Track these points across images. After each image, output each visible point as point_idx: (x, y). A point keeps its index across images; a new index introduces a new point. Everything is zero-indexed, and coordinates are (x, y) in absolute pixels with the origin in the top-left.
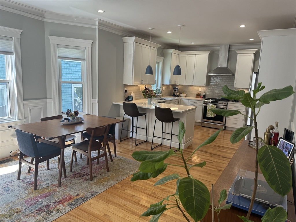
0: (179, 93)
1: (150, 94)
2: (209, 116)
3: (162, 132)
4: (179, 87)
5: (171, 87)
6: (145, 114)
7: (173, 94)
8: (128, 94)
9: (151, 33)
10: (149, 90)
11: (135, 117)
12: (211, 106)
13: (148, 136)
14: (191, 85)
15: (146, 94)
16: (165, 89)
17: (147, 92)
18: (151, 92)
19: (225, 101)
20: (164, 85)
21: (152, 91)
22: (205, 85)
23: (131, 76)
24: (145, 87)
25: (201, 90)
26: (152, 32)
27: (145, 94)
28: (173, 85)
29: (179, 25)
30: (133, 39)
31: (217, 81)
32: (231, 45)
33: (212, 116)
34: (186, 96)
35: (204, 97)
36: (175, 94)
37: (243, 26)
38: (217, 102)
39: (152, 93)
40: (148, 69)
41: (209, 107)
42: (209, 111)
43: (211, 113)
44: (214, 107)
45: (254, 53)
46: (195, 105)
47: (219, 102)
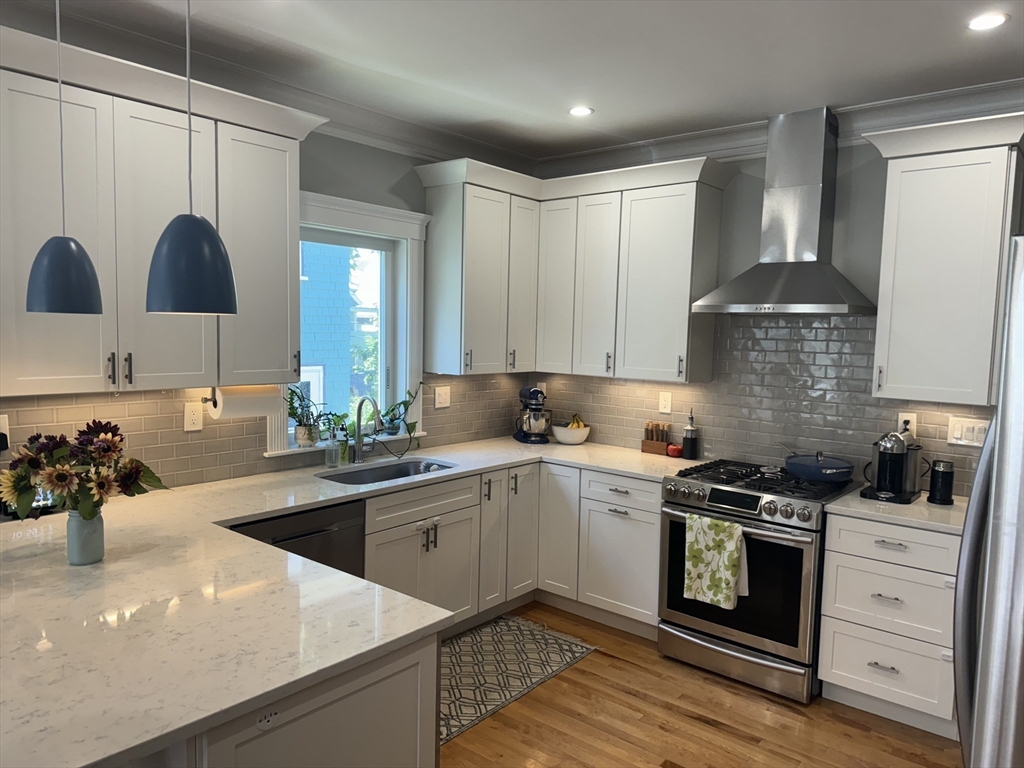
2: (700, 598)
12: (710, 527)
14: (607, 375)
16: (459, 398)
22: (682, 379)
24: (215, 404)
25: (671, 405)
28: (518, 377)
33: (720, 597)
35: (690, 448)
38: (754, 502)
41: (698, 527)
42: (697, 558)
43: (714, 573)
44: (731, 536)
45: (1012, 146)
46: (619, 509)
47: (767, 501)
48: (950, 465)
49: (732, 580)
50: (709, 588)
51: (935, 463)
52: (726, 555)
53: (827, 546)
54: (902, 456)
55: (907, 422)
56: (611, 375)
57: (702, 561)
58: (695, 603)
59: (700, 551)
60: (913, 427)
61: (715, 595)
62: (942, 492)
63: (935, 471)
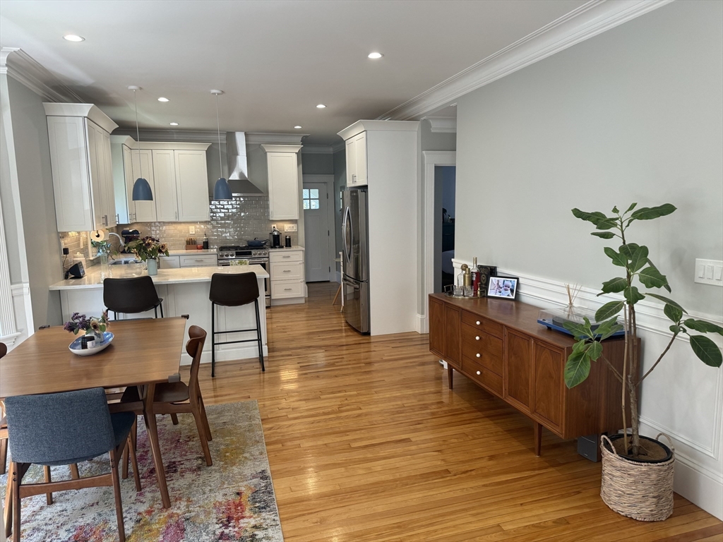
12: (239, 263)
14: (174, 220)
19: (261, 249)
29: (214, 91)
31: (227, 209)
35: (206, 246)
38: (250, 253)
41: (234, 264)
44: (246, 264)
45: (296, 153)
47: (253, 252)
48: (289, 237)
51: (286, 237)
53: (270, 261)
54: (279, 236)
55: (274, 227)
56: (176, 221)
60: (276, 228)
62: (288, 243)
63: (286, 239)
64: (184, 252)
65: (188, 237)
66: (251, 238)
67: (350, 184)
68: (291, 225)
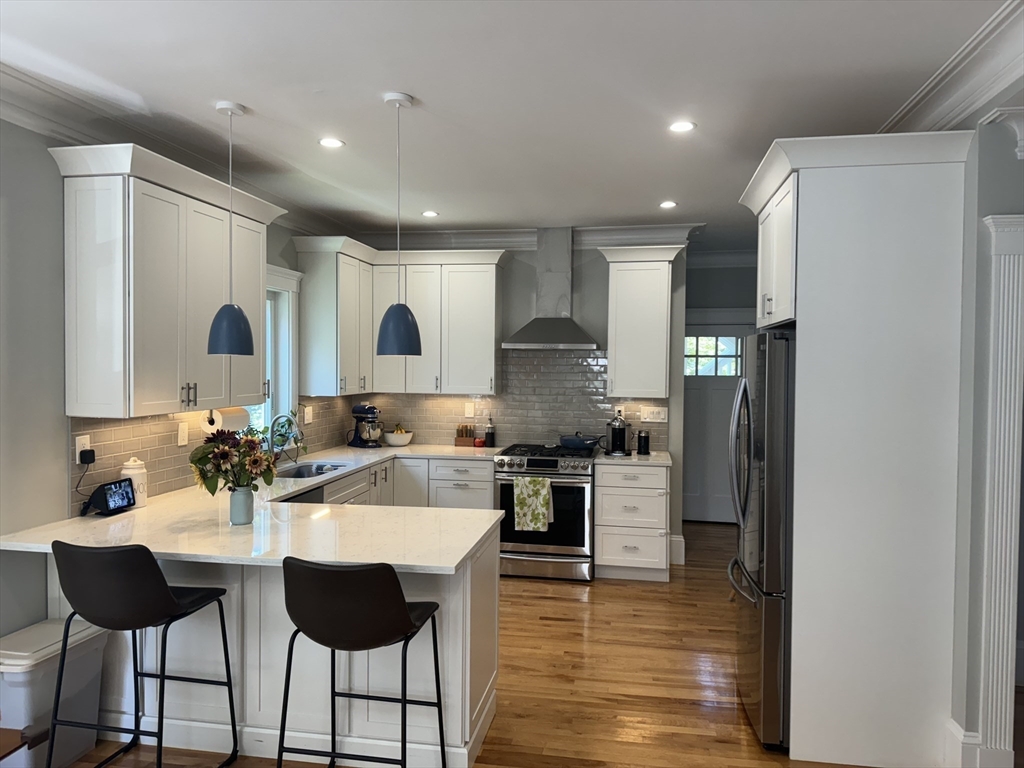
0: (379, 430)
1: (242, 465)
2: (525, 529)
3: (334, 694)
4: (378, 403)
5: (340, 404)
6: (216, 595)
7: (351, 436)
8: (99, 471)
9: (231, 140)
10: (236, 444)
11: (151, 630)
12: (530, 483)
13: (243, 719)
14: (434, 392)
15: (218, 468)
16: (316, 415)
17: (225, 456)
18: (245, 454)
19: (582, 457)
20: (309, 398)
21: (252, 445)
22: (492, 393)
23: (119, 366)
24: (212, 422)
25: (475, 411)
26: (239, 133)
27: (209, 467)
28: (348, 399)
29: (389, 96)
30: (120, 155)
32: (579, 231)
33: (539, 525)
34: (412, 442)
35: (490, 440)
36: (365, 436)
37: (682, 127)
38: (554, 464)
39: (255, 462)
40: (225, 324)
41: (522, 485)
42: (522, 503)
43: (534, 511)
44: (544, 486)
45: (670, 262)
46: (460, 483)
47: (562, 462)
48: (648, 433)
49: (546, 512)
50: (531, 521)
51: (640, 432)
52: (541, 498)
53: (596, 484)
54: (624, 429)
55: (619, 411)
56: (438, 392)
57: (526, 505)
58: (522, 532)
59: (524, 499)
60: (623, 413)
61: (535, 524)
62: (644, 448)
63: (640, 437)
64: (450, 450)
65: (460, 422)
66: (569, 430)
67: (762, 322)
68: (656, 409)
